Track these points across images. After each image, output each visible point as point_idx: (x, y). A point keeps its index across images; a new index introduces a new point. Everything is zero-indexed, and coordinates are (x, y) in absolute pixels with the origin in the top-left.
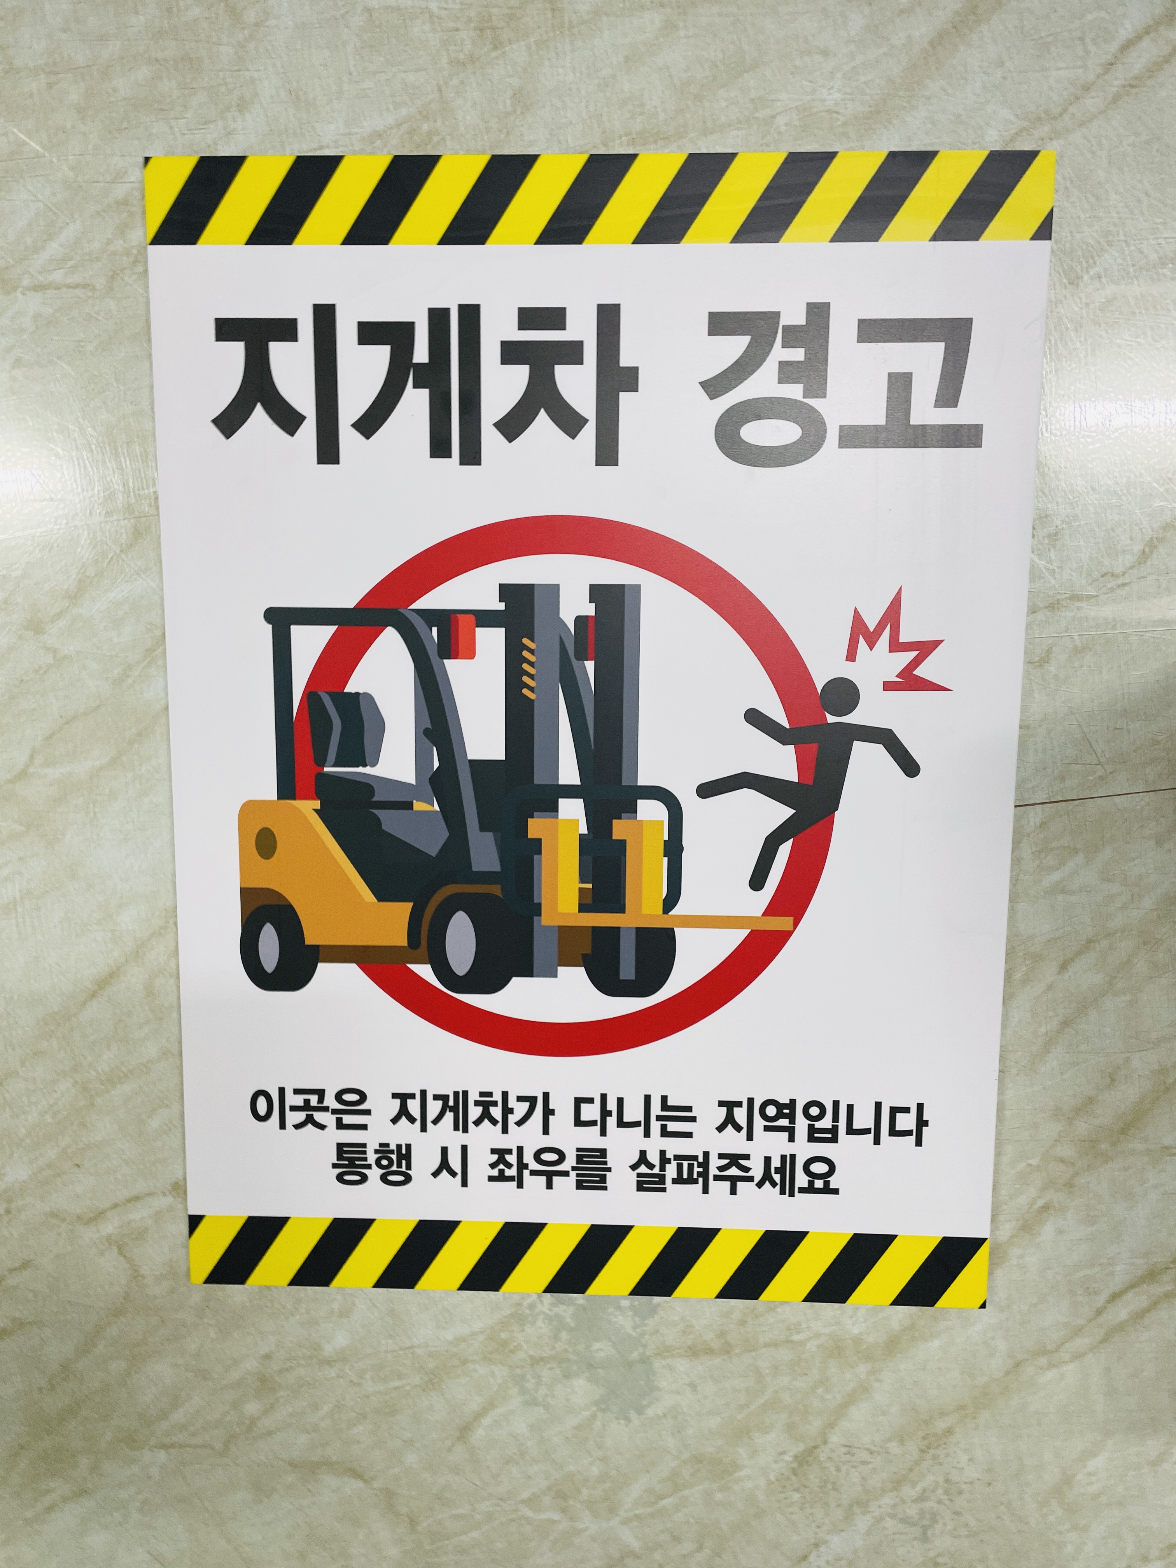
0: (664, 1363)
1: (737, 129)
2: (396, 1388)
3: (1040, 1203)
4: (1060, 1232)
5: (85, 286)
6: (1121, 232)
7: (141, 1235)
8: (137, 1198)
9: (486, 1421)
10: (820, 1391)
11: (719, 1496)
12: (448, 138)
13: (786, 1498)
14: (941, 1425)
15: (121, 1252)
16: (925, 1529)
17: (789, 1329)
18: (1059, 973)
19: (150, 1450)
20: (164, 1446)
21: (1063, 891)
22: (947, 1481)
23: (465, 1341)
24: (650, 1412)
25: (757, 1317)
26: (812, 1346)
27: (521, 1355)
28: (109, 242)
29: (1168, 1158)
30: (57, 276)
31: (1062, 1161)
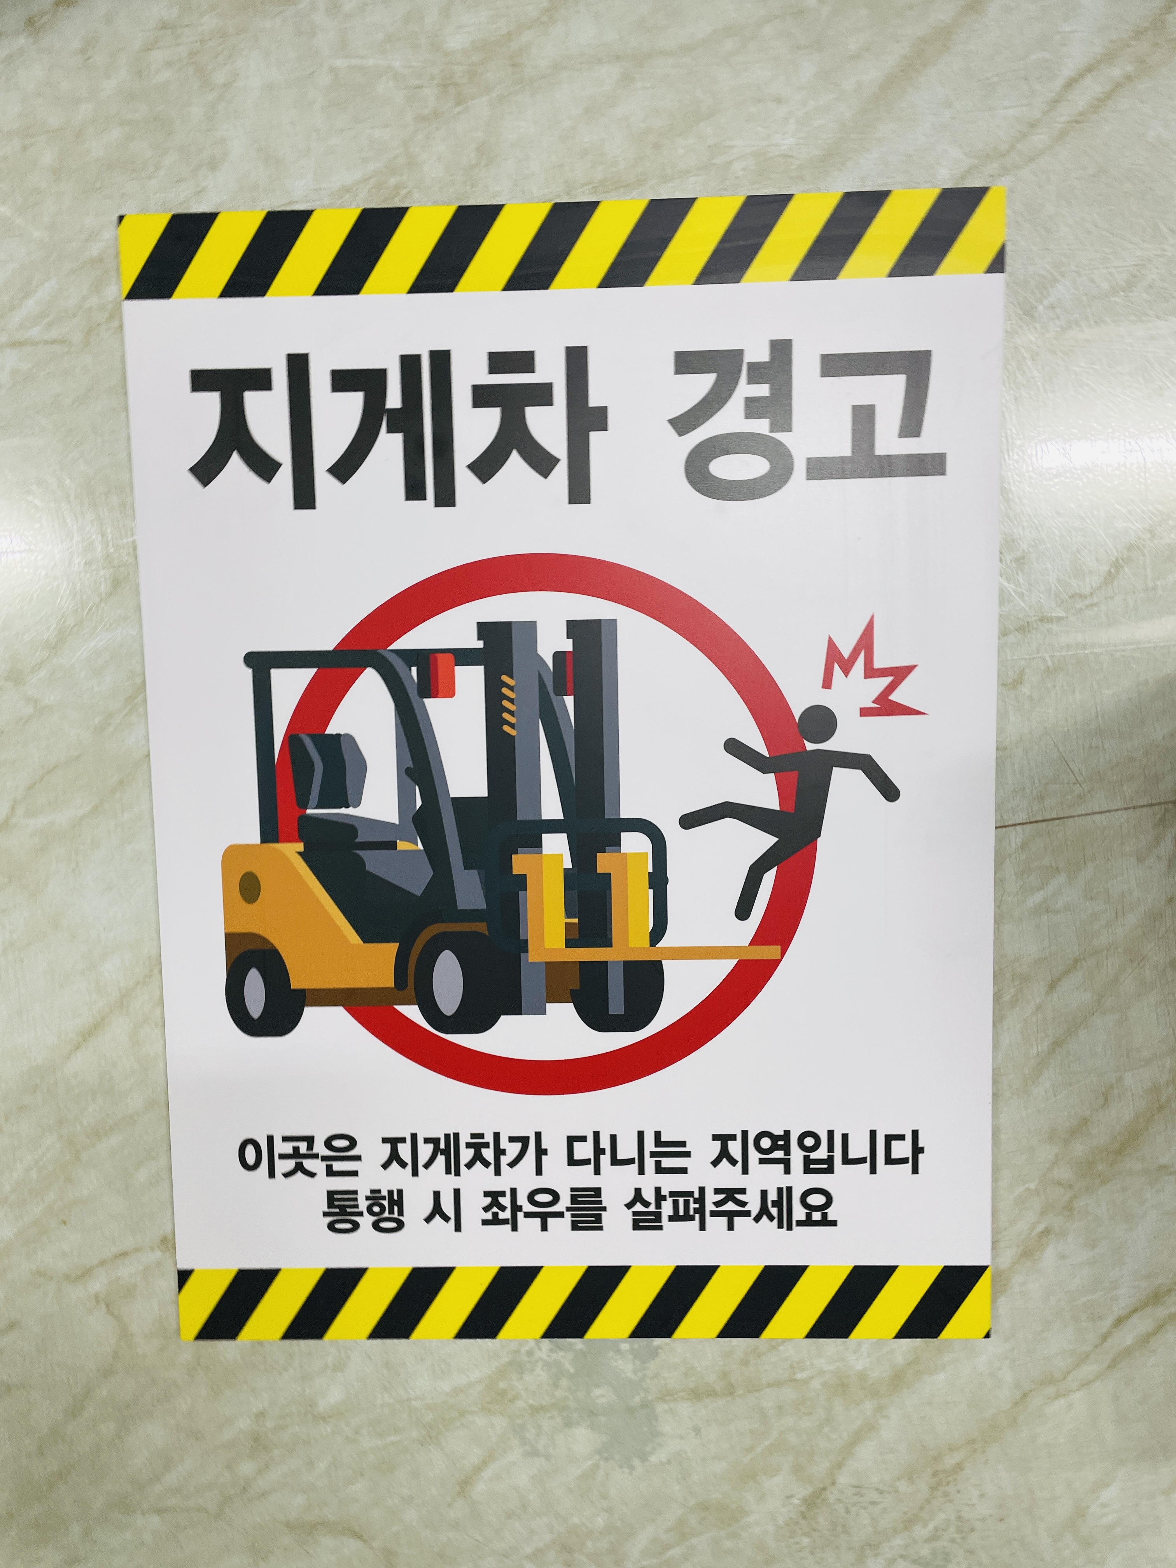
0: (666, 1407)
1: (696, 176)
2: (393, 1443)
3: (1040, 1228)
4: (1062, 1257)
5: (62, 342)
6: (1072, 263)
7: (130, 1292)
8: (124, 1254)
9: (487, 1474)
10: (826, 1429)
11: (727, 1544)
12: (415, 190)
13: (797, 1543)
14: (950, 1461)
15: (109, 1310)
17: (792, 1367)
18: (1047, 993)
19: (143, 1514)
20: (157, 1511)
21: (1047, 911)
22: (959, 1518)
23: (462, 1391)
24: (654, 1459)
25: (759, 1355)
26: (816, 1384)
27: (520, 1404)
28: (84, 298)
29: (1166, 1178)
30: (34, 333)
31: (1060, 1184)
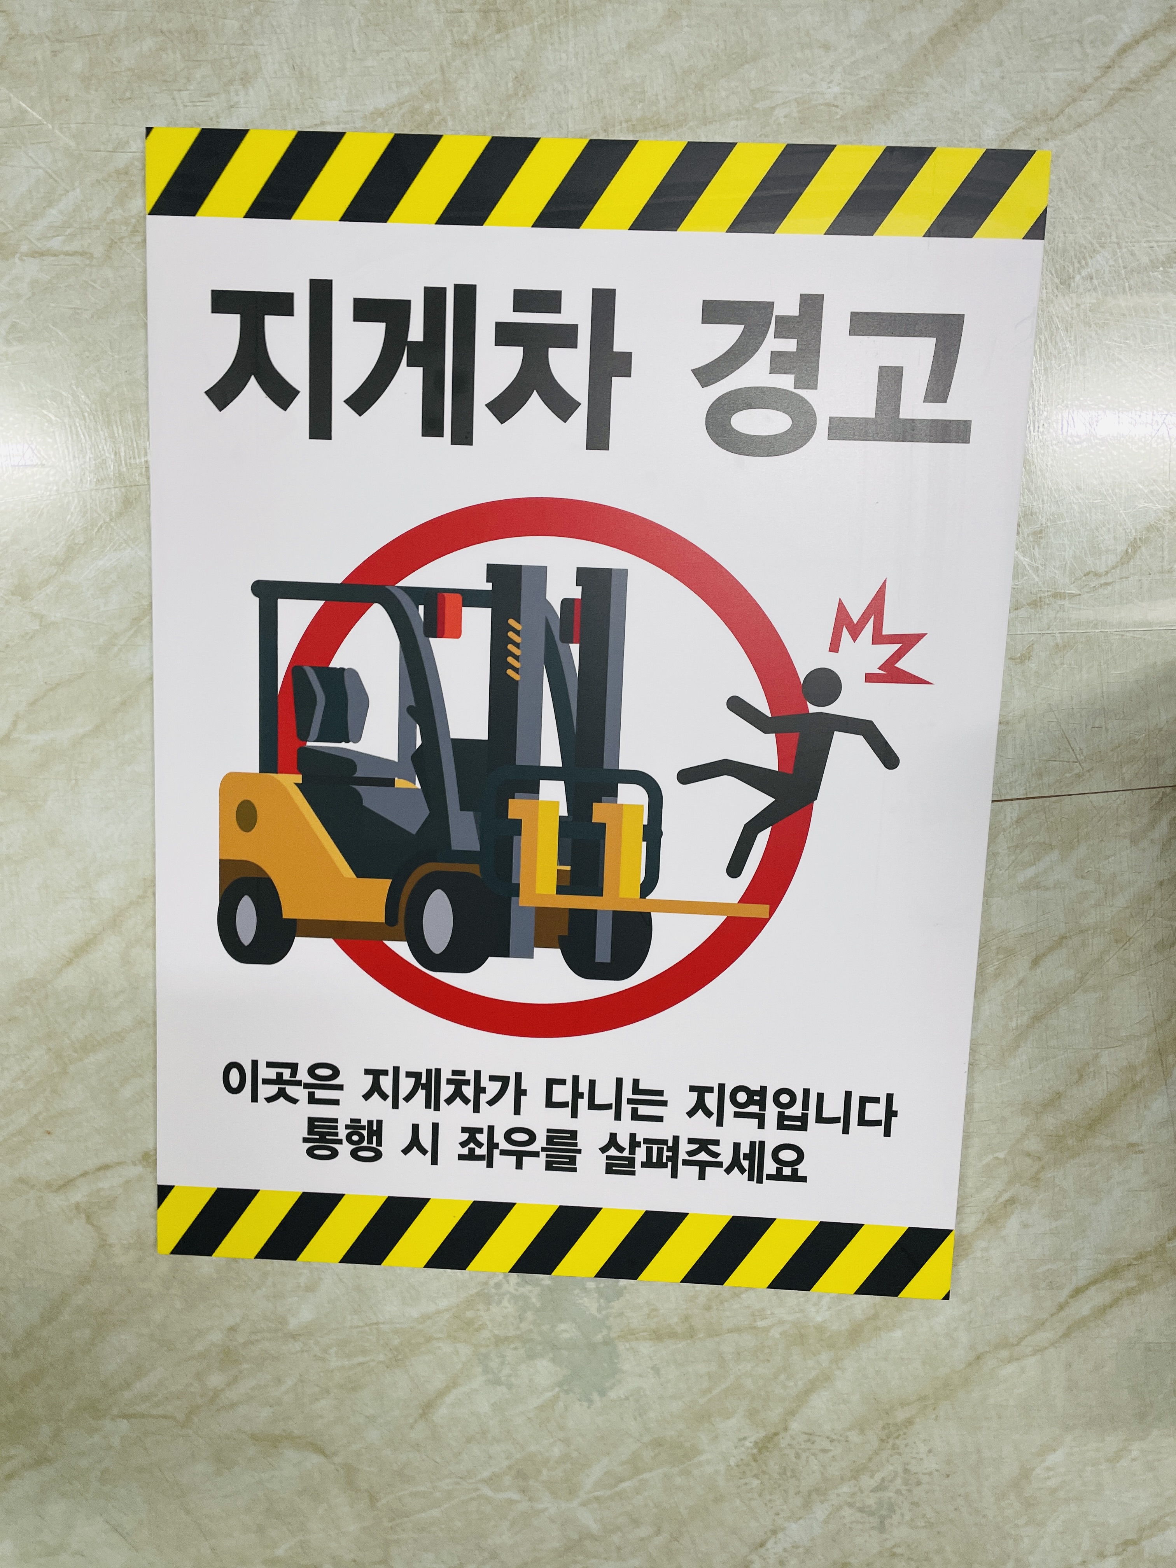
0: (627, 1345)
1: (737, 119)
2: (359, 1364)
3: (1006, 1196)
4: (1025, 1226)
5: (83, 254)
6: (1114, 233)
7: (110, 1204)
8: (106, 1167)
9: (450, 1399)
10: (782, 1377)
11: (678, 1481)
12: (449, 118)
13: (746, 1484)
14: (901, 1415)
15: (89, 1220)
16: (882, 1519)
17: (753, 1315)
18: (1031, 968)
19: (113, 1419)
20: (126, 1416)
21: (1037, 887)
22: (906, 1471)
23: (430, 1318)
24: (613, 1395)
25: (722, 1302)
26: (775, 1333)
27: (486, 1334)
28: (108, 211)
29: (1134, 1156)
30: (56, 243)
31: (1029, 1155)
